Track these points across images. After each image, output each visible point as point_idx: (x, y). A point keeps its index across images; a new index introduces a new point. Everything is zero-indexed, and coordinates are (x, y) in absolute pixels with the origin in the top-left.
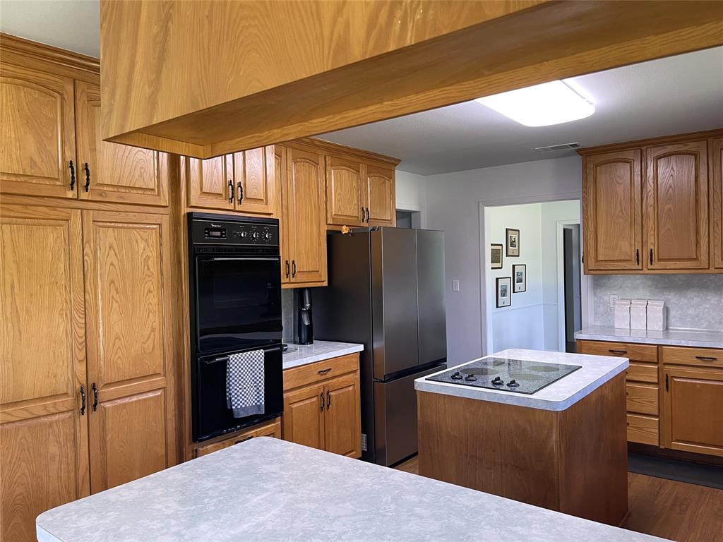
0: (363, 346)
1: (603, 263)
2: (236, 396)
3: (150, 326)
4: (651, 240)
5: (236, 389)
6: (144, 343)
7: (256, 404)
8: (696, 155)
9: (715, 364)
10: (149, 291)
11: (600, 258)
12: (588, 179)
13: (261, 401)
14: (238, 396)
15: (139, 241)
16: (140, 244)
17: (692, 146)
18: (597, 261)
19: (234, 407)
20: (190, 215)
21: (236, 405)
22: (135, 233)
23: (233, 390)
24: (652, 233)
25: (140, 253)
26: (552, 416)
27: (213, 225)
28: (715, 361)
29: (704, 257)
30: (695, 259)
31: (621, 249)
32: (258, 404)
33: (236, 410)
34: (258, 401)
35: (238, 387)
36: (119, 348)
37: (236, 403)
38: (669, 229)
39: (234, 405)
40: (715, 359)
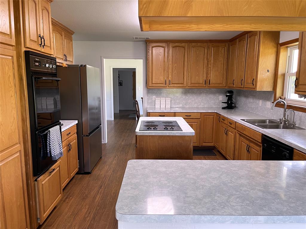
0: (77, 121)
1: (154, 84)
2: (53, 150)
3: (13, 117)
4: (170, 76)
5: (53, 146)
6: (12, 126)
7: (60, 152)
8: (184, 47)
9: (191, 117)
10: (12, 96)
11: (153, 82)
12: (150, 52)
13: (62, 151)
14: (54, 149)
15: (6, 66)
16: (6, 67)
17: (183, 44)
18: (152, 83)
19: (53, 155)
20: (26, 52)
21: (54, 154)
22: (4, 60)
23: (52, 147)
24: (170, 74)
25: (6, 74)
26: (191, 137)
27: (36, 59)
28: (190, 117)
29: (185, 83)
30: (182, 83)
31: (160, 79)
32: (61, 152)
33: (54, 157)
34: (60, 151)
35: (54, 145)
36: (2, 130)
37: (54, 153)
38: (175, 73)
39: (53, 154)
40: (191, 116)
